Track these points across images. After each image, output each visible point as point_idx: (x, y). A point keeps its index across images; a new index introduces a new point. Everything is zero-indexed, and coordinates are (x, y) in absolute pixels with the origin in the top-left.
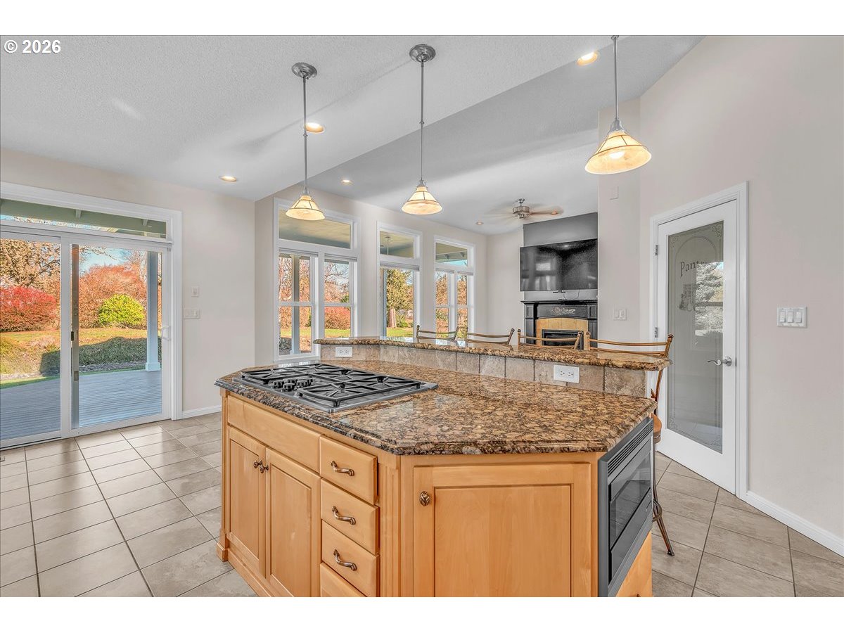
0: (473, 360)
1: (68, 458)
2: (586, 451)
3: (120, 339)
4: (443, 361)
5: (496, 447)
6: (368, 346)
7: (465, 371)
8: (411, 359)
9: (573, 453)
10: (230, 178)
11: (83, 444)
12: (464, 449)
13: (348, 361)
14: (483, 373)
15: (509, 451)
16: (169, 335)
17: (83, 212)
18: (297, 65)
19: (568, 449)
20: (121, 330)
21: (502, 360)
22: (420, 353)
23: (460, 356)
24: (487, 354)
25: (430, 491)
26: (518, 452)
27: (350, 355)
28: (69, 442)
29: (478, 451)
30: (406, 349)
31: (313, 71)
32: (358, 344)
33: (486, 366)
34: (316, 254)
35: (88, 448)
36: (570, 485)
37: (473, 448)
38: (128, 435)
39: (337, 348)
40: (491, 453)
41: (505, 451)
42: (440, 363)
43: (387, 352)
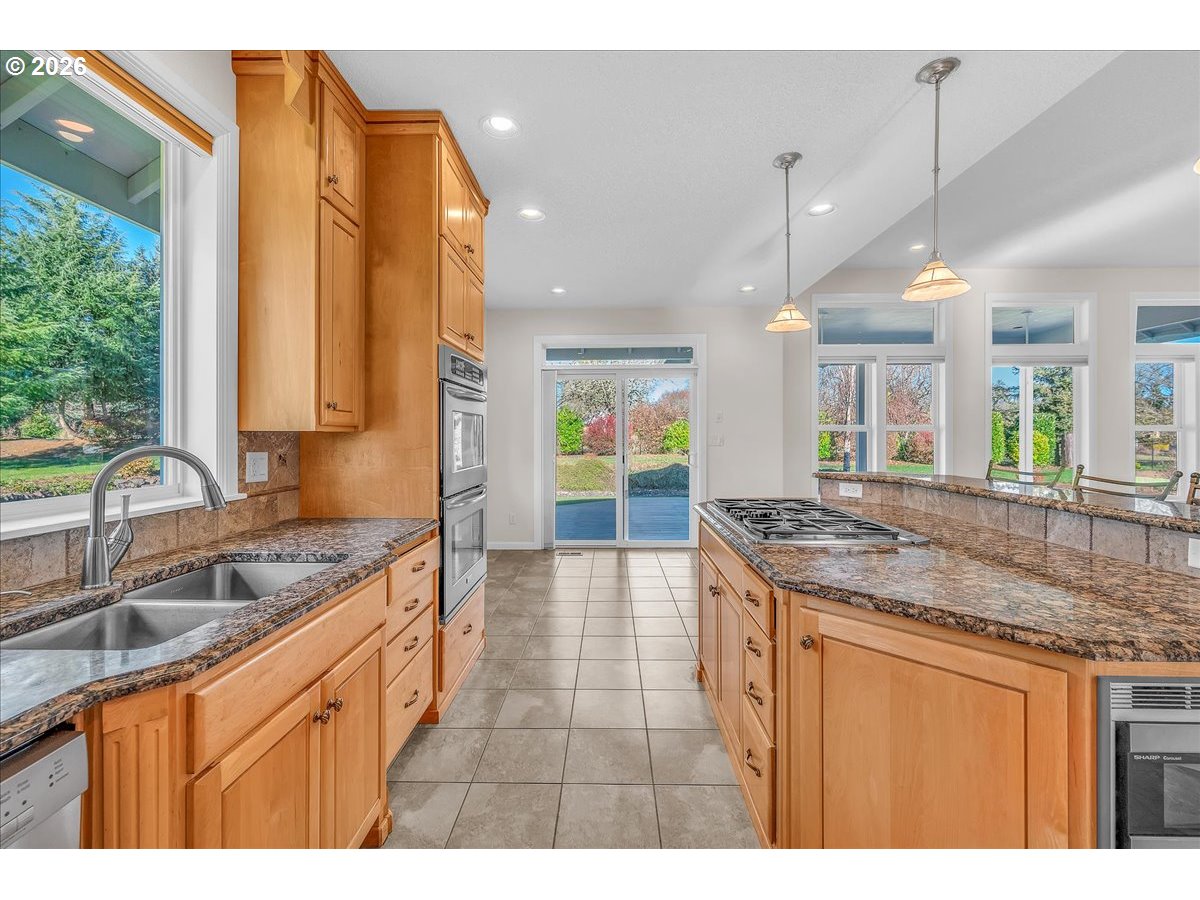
0: (1037, 516)
1: (621, 564)
2: (1046, 648)
3: (679, 465)
4: (988, 513)
5: (897, 607)
6: (885, 485)
7: (1022, 532)
8: (943, 507)
9: (1018, 645)
10: (750, 288)
11: (631, 556)
12: (853, 599)
13: (855, 502)
14: (1051, 539)
15: (912, 616)
16: (696, 463)
17: (633, 349)
18: (778, 158)
19: (1013, 637)
20: (681, 456)
21: (1086, 521)
22: (956, 499)
23: (1014, 509)
24: (1056, 508)
25: (817, 638)
26: (927, 621)
27: (859, 494)
28: (622, 551)
29: (870, 606)
30: (936, 493)
31: (796, 156)
32: (869, 481)
33: (1056, 528)
34: (874, 359)
35: (633, 559)
36: (1025, 693)
37: (865, 601)
38: (661, 555)
39: (842, 485)
40: (888, 612)
41: (907, 615)
42: (983, 516)
43: (912, 495)
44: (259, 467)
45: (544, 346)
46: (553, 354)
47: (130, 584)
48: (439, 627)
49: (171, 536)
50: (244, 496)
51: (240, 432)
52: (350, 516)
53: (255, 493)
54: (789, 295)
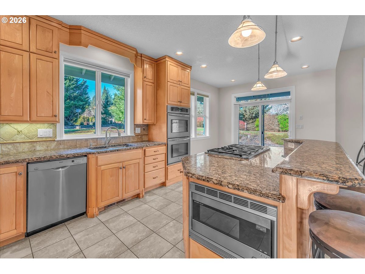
27: (294, 147)
44: (138, 130)
45: (235, 97)
46: (239, 99)
47: (110, 146)
48: (167, 166)
49: (122, 141)
50: (135, 135)
51: (134, 124)
52: (154, 141)
53: (137, 135)
54: (259, 78)
